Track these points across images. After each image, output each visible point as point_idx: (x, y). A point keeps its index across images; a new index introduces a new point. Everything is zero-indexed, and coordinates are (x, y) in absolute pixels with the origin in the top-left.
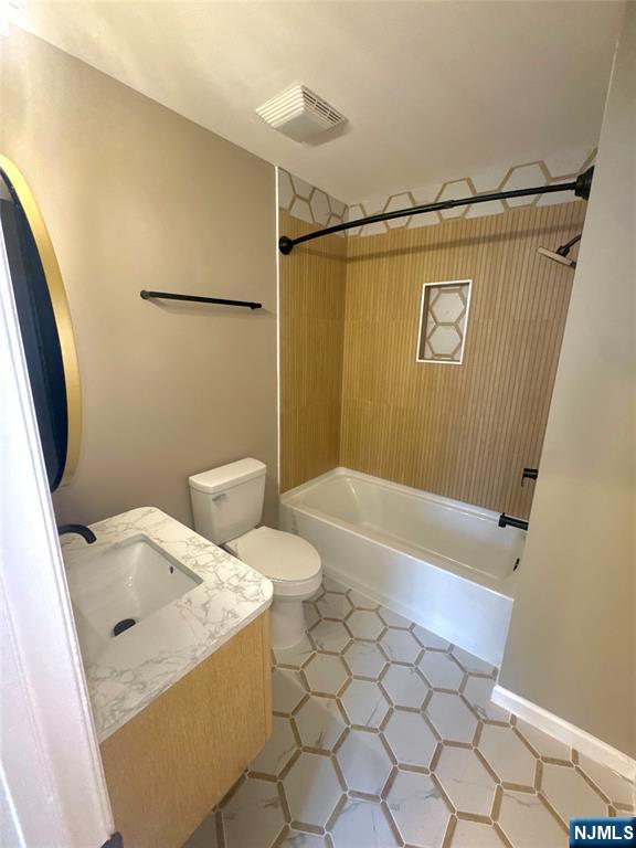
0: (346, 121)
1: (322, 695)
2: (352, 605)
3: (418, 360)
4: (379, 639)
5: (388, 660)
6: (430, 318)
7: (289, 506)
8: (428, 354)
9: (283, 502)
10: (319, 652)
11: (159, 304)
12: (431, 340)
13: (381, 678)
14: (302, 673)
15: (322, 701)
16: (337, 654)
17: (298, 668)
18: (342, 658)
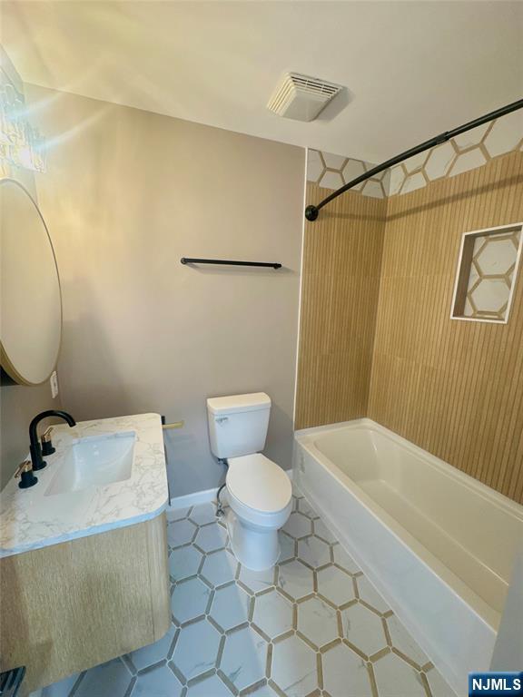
0: (345, 88)
1: (259, 631)
2: (332, 558)
3: (452, 317)
4: (342, 608)
5: (341, 635)
6: (474, 270)
7: (300, 442)
8: (468, 310)
9: (296, 437)
10: (278, 588)
11: (196, 267)
12: (473, 295)
13: (324, 649)
14: (253, 600)
15: (257, 637)
16: (292, 599)
17: (252, 593)
18: (295, 607)
